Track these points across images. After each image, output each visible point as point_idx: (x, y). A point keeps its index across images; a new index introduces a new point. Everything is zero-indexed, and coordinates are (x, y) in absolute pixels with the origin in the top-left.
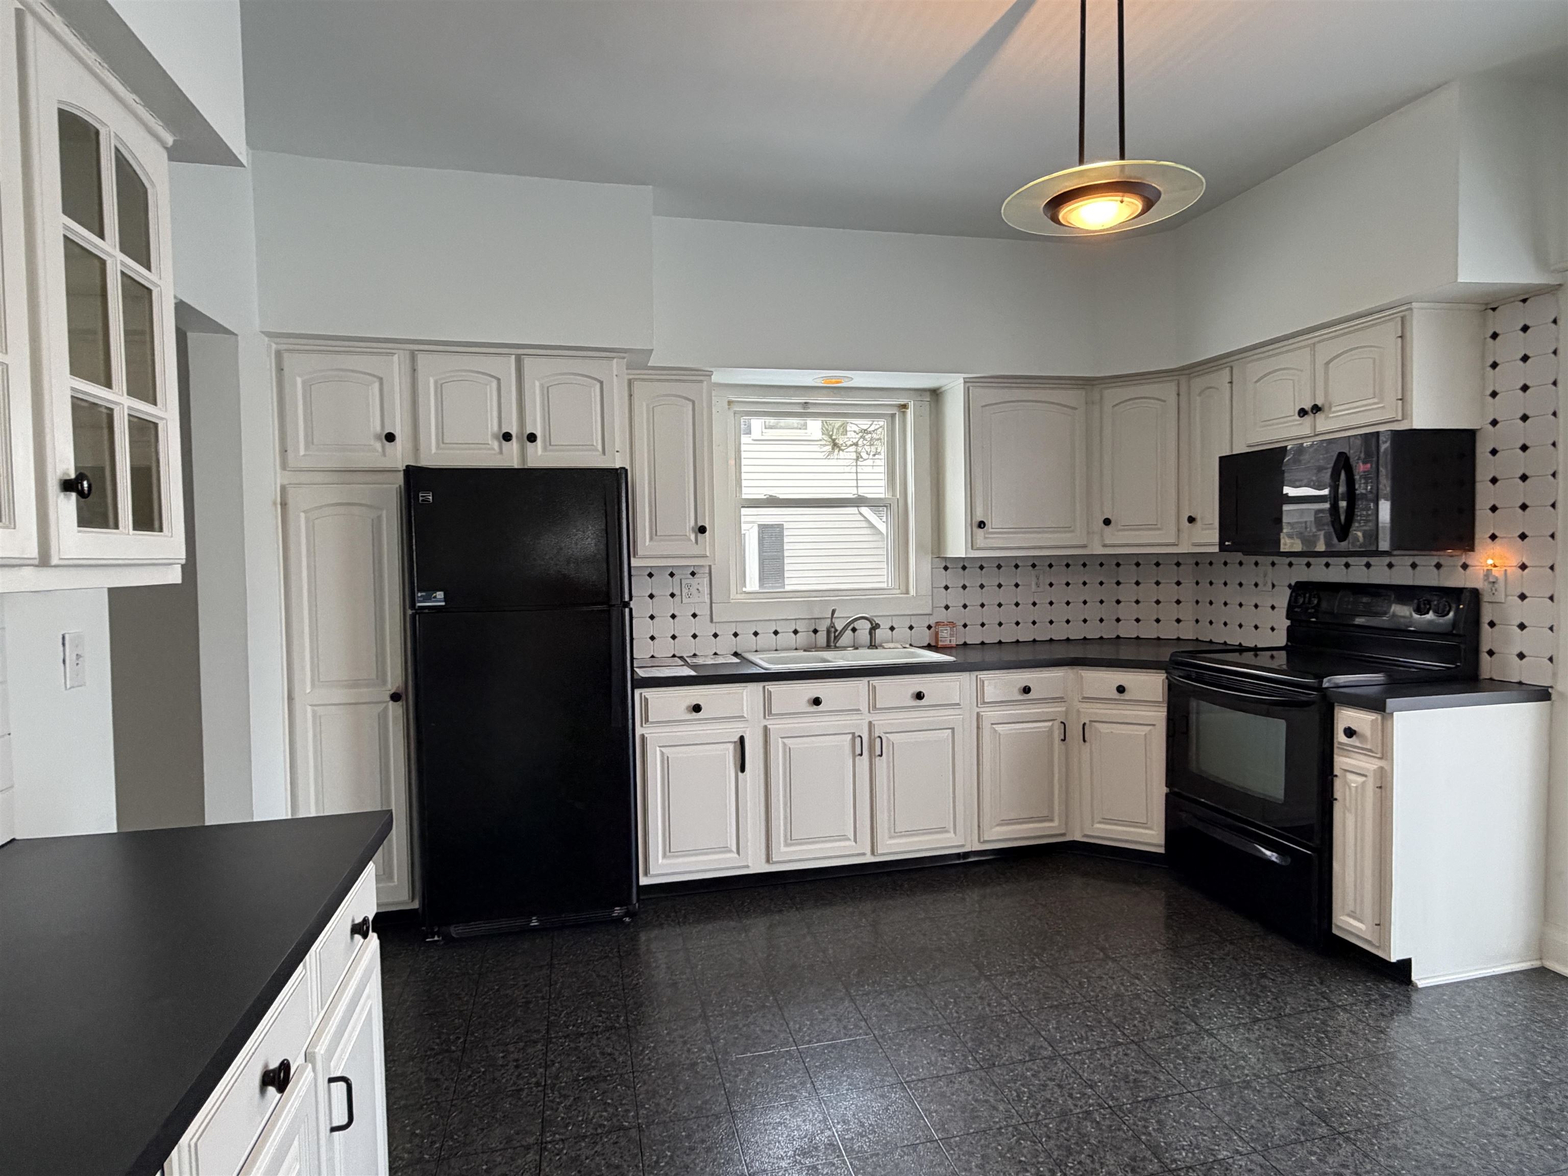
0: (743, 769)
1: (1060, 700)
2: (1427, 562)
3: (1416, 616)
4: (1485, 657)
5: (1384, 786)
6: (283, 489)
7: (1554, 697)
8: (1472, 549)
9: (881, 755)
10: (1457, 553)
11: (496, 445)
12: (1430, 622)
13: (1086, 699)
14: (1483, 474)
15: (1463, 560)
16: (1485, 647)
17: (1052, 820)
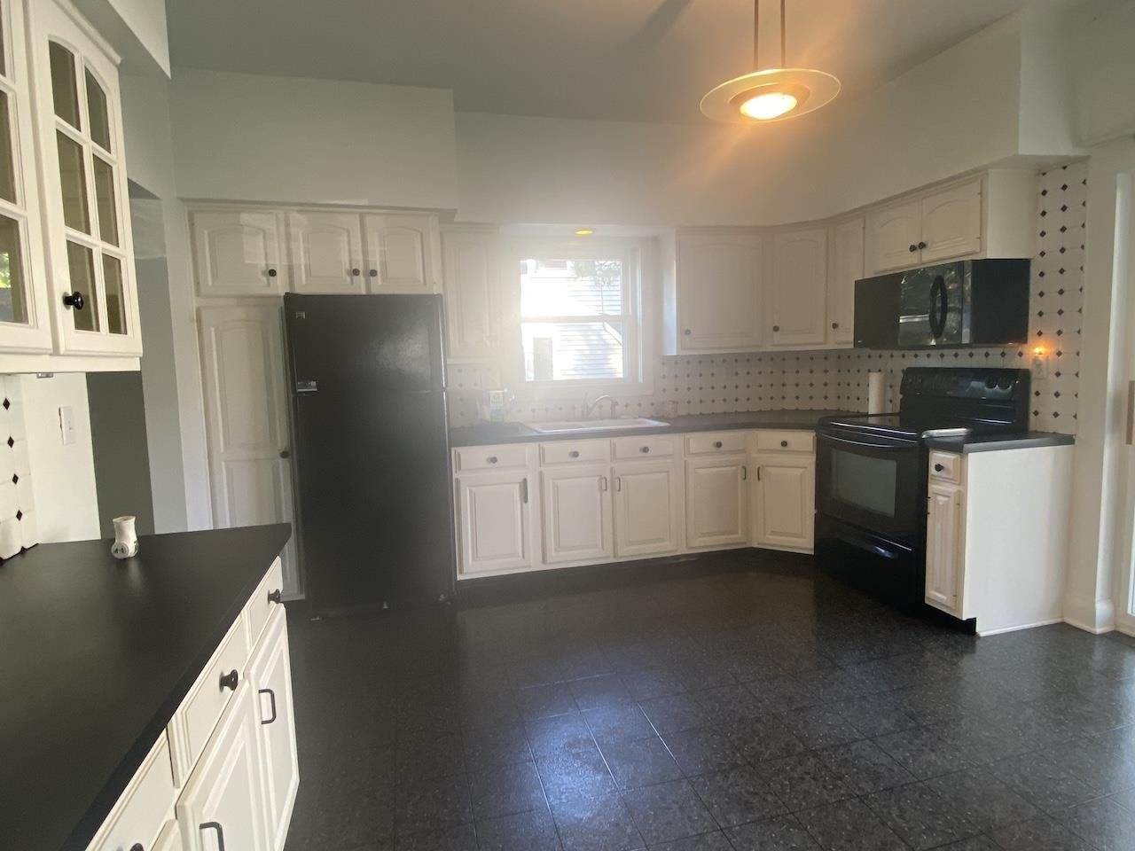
0: (526, 501)
1: (743, 451)
2: (995, 352)
3: (986, 389)
4: (1032, 417)
5: (960, 504)
6: (198, 310)
7: (1076, 442)
8: (1026, 342)
9: (619, 490)
10: (1017, 344)
11: (348, 279)
12: (996, 393)
13: (761, 451)
14: (1034, 290)
15: (1020, 349)
16: (1032, 409)
17: (736, 533)
